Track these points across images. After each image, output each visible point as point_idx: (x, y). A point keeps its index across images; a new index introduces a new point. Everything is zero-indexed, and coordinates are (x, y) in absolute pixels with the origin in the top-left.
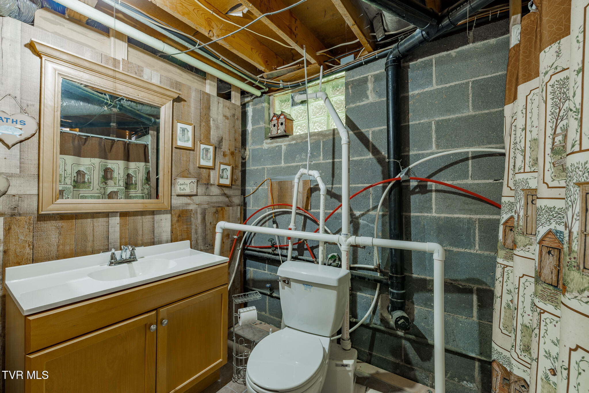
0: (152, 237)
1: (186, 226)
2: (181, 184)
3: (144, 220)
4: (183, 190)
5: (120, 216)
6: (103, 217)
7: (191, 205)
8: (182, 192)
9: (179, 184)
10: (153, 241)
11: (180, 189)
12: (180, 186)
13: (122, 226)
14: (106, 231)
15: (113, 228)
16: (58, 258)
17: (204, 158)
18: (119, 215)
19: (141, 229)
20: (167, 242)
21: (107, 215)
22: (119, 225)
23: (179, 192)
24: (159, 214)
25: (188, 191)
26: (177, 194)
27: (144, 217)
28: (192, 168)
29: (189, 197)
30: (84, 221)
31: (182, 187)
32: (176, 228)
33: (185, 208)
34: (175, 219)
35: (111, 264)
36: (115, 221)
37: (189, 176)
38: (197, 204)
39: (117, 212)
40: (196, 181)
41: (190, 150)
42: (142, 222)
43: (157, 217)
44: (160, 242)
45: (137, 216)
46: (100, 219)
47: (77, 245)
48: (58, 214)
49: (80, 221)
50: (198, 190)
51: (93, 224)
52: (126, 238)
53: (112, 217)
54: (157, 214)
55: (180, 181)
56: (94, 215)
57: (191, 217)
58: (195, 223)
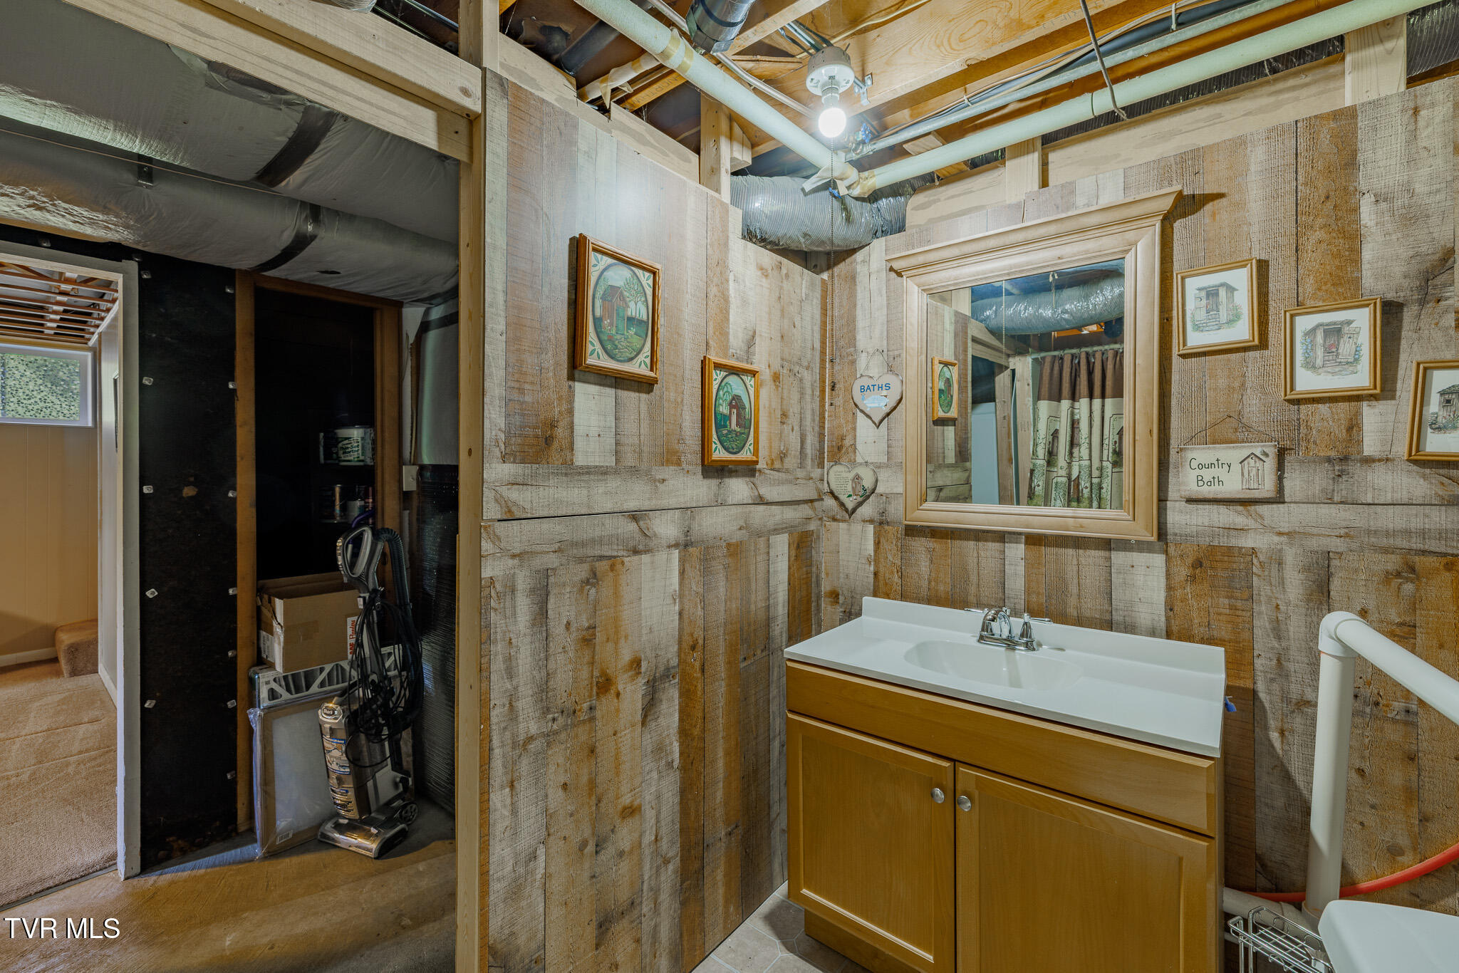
0: (1106, 607)
1: (1226, 601)
2: (1201, 466)
3: (1082, 560)
4: (1210, 483)
5: (1026, 543)
6: (993, 541)
7: (1251, 534)
8: (1206, 491)
9: (1194, 464)
10: (1108, 617)
11: (1200, 479)
12: (1198, 472)
13: (1028, 566)
14: (1000, 571)
15: (1013, 567)
16: (929, 601)
17: (1319, 362)
18: (1023, 540)
19: (1075, 581)
20: (1153, 633)
21: (1002, 537)
22: (1023, 563)
23: (1193, 488)
24: (1125, 549)
25: (1232, 485)
26: (1187, 494)
27: (1081, 552)
28: (1253, 408)
29: (1240, 508)
30: (965, 543)
31: (1207, 474)
32: (1183, 600)
33: (1224, 542)
34: (1182, 572)
35: (981, 638)
36: (1017, 551)
37: (1240, 436)
38: (1280, 534)
39: (1020, 534)
40: (1272, 452)
41: (1245, 349)
42: (1078, 565)
43: (1118, 558)
44: (1129, 628)
45: (1066, 547)
46: (990, 544)
47: (954, 586)
48: (928, 527)
49: (957, 543)
50: (1286, 483)
51: (978, 553)
52: (1038, 594)
53: (1010, 542)
54: (1118, 549)
55: (1201, 455)
56: (979, 535)
57: (1249, 574)
58: (1270, 598)
